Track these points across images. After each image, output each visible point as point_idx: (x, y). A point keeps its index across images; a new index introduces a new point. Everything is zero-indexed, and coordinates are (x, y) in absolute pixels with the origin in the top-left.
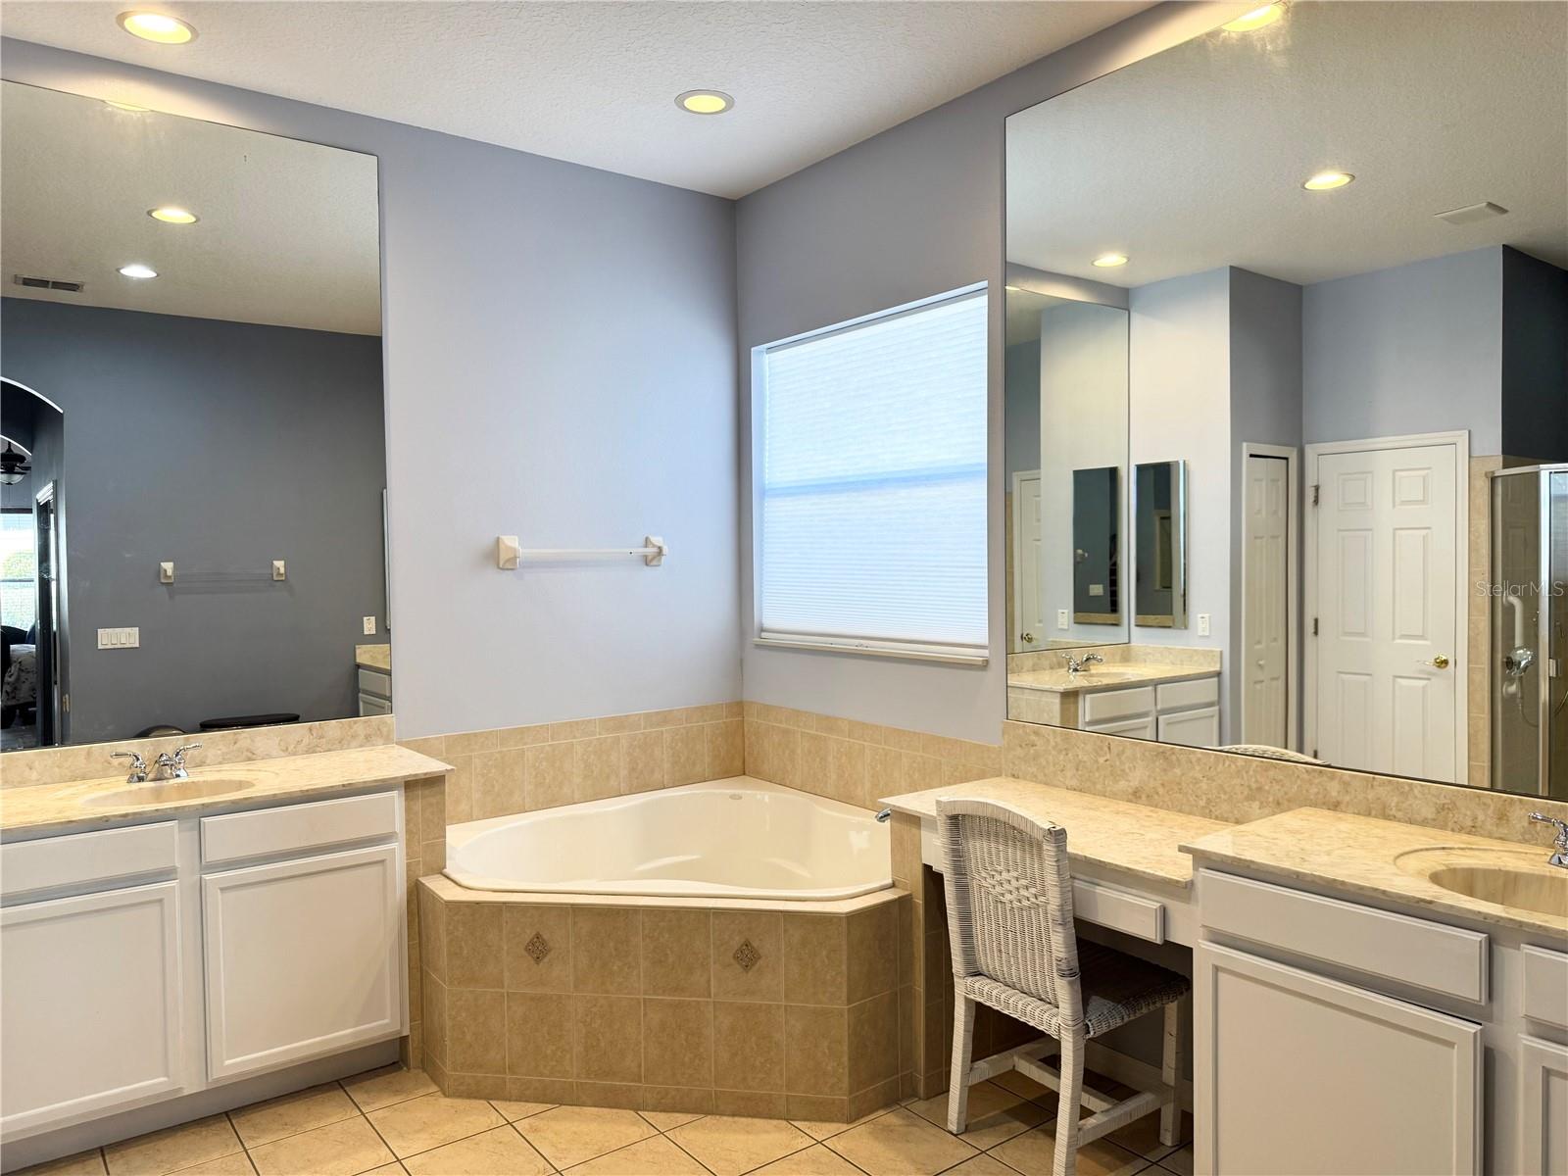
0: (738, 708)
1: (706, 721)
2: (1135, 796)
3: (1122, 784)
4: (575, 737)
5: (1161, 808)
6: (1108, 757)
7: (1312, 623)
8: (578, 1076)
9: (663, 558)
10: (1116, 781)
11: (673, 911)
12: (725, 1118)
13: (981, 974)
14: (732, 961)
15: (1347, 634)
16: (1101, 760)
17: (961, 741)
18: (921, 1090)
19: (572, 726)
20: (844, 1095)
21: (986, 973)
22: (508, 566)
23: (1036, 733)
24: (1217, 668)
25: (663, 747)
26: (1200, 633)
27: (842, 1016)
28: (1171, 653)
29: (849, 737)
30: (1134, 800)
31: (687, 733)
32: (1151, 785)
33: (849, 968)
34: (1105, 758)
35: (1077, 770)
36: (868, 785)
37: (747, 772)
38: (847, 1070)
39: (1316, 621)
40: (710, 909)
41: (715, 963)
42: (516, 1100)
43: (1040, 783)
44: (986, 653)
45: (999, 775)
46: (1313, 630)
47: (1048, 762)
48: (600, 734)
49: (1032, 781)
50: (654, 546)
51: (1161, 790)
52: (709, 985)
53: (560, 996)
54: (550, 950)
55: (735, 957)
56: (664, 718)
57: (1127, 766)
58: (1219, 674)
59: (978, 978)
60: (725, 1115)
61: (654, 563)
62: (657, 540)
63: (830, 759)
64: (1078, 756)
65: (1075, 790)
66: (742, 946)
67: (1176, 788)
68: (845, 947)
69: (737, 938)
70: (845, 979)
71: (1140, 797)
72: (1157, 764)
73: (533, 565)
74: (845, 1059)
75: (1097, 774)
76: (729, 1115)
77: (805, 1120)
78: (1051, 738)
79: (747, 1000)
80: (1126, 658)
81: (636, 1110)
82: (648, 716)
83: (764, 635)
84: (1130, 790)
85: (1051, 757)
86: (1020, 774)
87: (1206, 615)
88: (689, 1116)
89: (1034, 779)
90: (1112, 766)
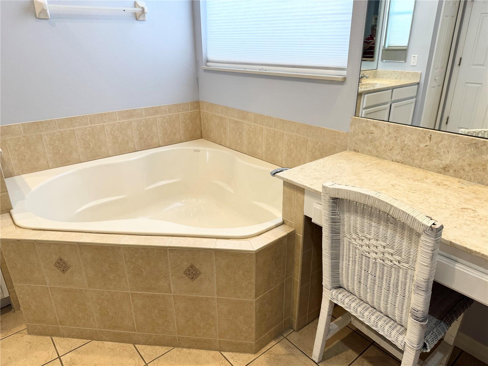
0: (197, 104)
1: (179, 112)
2: (445, 170)
3: (436, 162)
4: (104, 122)
5: (464, 179)
6: (428, 143)
7: (459, 59)
8: (99, 327)
9: (146, 15)
10: (431, 159)
11: (144, 248)
12: (185, 350)
13: (341, 287)
14: (184, 275)
15: (474, 65)
16: (422, 145)
17: (321, 128)
18: (295, 326)
19: (102, 116)
20: (253, 341)
21: (345, 287)
22: (42, 16)
23: (375, 126)
24: (418, 81)
25: (157, 126)
26: (412, 64)
27: (252, 304)
28: (396, 74)
29: (255, 122)
30: (443, 172)
31: (170, 118)
32: (460, 164)
33: (256, 280)
34: (425, 145)
35: (402, 150)
36: (264, 149)
37: (203, 137)
38: (254, 330)
39: (461, 59)
40: (167, 247)
41: (172, 276)
42: (67, 337)
43: (373, 156)
44: (344, 73)
45: (345, 150)
46: (458, 63)
47: (381, 144)
48: (119, 120)
49: (368, 154)
50: (139, 7)
51: (467, 168)
52: (170, 287)
53: (81, 290)
54: (69, 267)
55: (185, 273)
56: (156, 111)
57: (442, 150)
58: (418, 84)
59: (339, 289)
60: (184, 347)
61: (141, 18)
62: (141, 4)
63: (244, 133)
64: (404, 141)
65: (398, 162)
66: (189, 267)
67: (481, 168)
68: (254, 268)
69: (186, 263)
70: (254, 286)
71: (448, 171)
72: (469, 151)
73: (60, 16)
74: (253, 325)
75: (417, 154)
76: (186, 348)
77: (230, 351)
78: (386, 130)
79: (194, 295)
80: (375, 76)
81: (134, 344)
82: (147, 110)
83: (209, 64)
84: (441, 166)
85: (383, 141)
86: (360, 150)
87: (416, 56)
88: (164, 348)
89: (370, 153)
90: (429, 150)
